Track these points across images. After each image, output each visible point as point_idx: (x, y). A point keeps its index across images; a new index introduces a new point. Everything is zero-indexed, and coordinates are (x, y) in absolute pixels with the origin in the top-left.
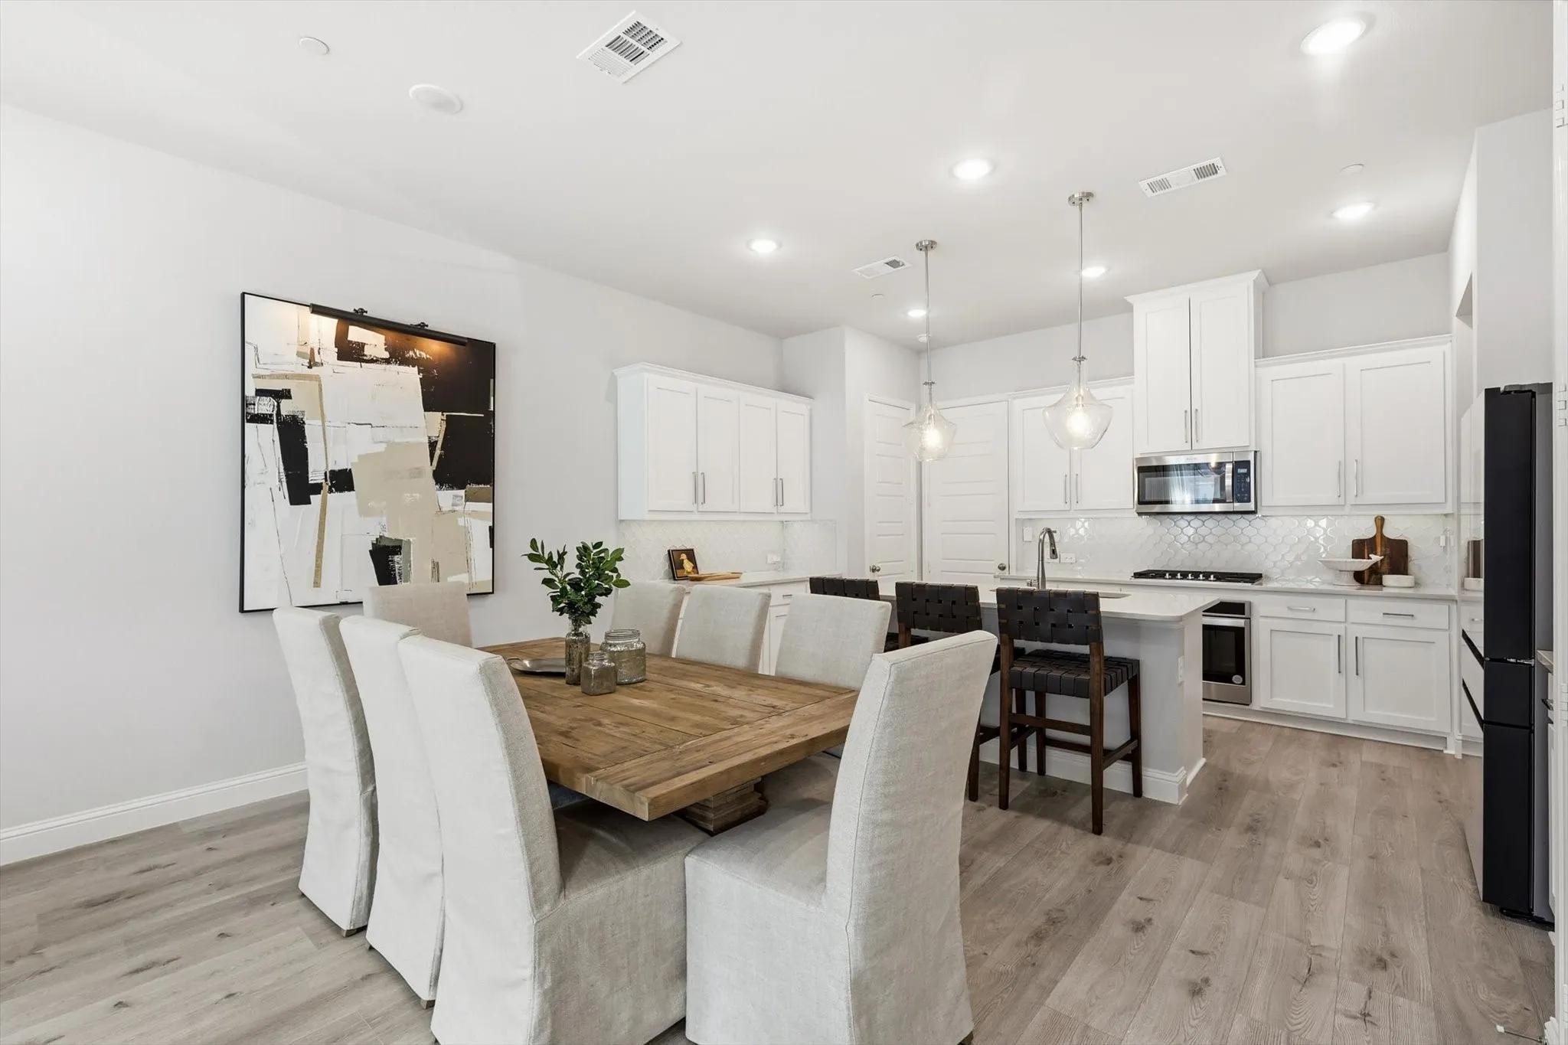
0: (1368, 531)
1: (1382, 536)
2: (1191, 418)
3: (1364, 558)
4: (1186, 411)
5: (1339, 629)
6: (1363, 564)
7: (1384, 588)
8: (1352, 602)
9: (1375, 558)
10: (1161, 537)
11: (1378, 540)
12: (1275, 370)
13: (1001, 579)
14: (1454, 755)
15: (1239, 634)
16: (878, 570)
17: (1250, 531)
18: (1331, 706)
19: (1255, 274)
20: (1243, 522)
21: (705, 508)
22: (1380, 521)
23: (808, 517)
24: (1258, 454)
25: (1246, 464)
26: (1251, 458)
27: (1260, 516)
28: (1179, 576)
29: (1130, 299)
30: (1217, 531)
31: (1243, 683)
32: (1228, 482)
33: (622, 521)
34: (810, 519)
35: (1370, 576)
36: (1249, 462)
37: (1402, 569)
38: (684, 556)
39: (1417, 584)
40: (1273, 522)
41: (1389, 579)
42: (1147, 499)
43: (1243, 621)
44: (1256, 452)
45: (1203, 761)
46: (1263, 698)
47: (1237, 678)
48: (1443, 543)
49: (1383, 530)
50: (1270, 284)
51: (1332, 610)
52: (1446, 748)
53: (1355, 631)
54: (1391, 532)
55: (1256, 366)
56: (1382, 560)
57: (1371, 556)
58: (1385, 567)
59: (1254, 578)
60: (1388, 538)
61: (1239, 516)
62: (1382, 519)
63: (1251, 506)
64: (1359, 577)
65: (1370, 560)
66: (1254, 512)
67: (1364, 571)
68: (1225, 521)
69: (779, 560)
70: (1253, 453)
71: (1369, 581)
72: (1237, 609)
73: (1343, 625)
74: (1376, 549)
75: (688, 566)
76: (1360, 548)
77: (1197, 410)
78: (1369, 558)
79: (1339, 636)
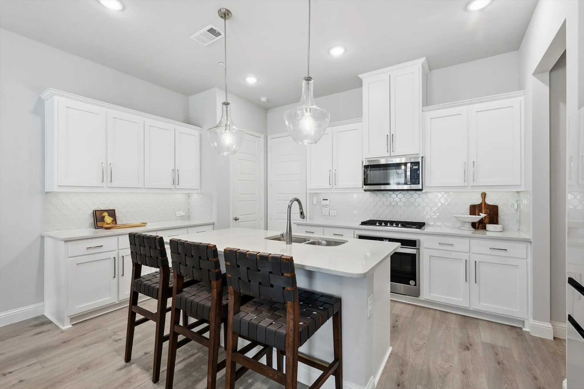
0: (478, 201)
1: (485, 203)
2: (390, 139)
3: (475, 215)
4: (387, 135)
5: (465, 256)
6: (476, 218)
7: (487, 232)
8: (473, 241)
9: (483, 215)
10: (377, 203)
11: (483, 206)
12: (432, 113)
13: (297, 225)
14: (529, 332)
15: (413, 257)
16: (238, 220)
17: (419, 200)
18: (461, 300)
19: (423, 60)
20: (416, 194)
21: (114, 184)
22: (484, 195)
23: (199, 191)
24: (424, 158)
25: (417, 163)
26: (420, 160)
27: (424, 192)
28: (383, 224)
29: (360, 76)
30: (404, 200)
31: (415, 285)
32: (408, 173)
33: (47, 193)
34: (200, 192)
35: (479, 225)
36: (419, 162)
37: (495, 221)
38: (106, 214)
39: (503, 230)
40: (430, 195)
41: (489, 227)
42: (369, 182)
43: (415, 250)
44: (422, 157)
45: (390, 349)
46: (426, 294)
47: (412, 282)
48: (516, 208)
49: (485, 200)
50: (430, 70)
51: (461, 245)
52: (524, 326)
53: (474, 258)
54: (490, 201)
55: (423, 111)
56: (485, 217)
57: (480, 214)
58: (487, 220)
59: (420, 225)
60: (488, 204)
61: (414, 192)
62: (485, 194)
63: (419, 187)
64: (474, 225)
65: (479, 216)
66: (421, 190)
67: (476, 222)
68: (408, 195)
69: (184, 214)
70: (421, 158)
71: (478, 227)
72: (412, 243)
73: (468, 254)
74: (482, 210)
75: (108, 219)
76: (474, 210)
77: (393, 135)
78: (479, 215)
79: (466, 260)
